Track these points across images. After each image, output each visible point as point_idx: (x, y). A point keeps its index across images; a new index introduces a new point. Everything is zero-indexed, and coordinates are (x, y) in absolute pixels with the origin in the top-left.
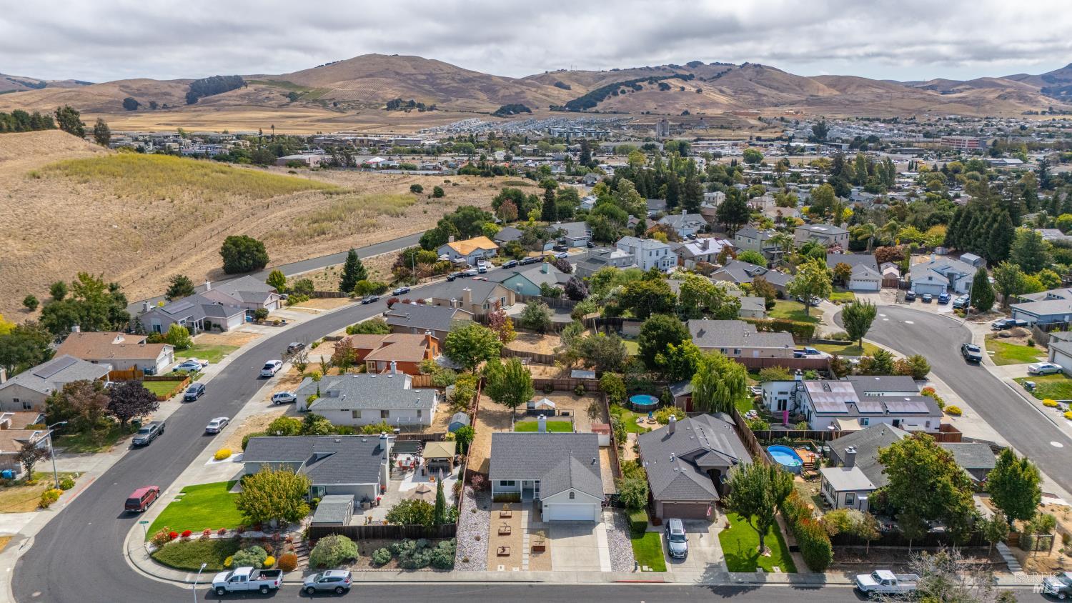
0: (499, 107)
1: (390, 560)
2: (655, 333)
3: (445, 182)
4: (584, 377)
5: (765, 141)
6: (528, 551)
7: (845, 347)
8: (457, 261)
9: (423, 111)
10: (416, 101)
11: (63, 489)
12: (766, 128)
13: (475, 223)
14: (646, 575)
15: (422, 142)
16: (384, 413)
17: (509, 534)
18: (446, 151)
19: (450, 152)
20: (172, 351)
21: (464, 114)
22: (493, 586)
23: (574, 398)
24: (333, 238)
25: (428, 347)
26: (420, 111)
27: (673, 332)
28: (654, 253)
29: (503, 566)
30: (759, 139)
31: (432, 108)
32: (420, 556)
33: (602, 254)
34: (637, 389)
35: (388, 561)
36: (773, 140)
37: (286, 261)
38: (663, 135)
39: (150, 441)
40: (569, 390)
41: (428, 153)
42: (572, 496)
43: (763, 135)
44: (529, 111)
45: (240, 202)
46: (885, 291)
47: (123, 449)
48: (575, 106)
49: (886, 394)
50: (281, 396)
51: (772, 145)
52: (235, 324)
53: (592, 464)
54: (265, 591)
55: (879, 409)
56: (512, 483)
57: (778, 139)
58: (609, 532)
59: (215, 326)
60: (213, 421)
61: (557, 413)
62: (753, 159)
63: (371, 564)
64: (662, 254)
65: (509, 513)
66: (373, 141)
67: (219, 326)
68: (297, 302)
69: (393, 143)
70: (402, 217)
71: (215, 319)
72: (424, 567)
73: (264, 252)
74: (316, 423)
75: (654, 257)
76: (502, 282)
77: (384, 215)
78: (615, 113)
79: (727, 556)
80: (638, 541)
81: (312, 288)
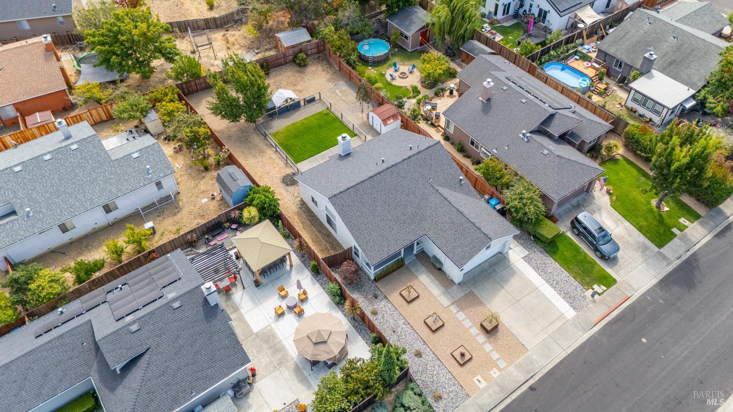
4: (297, 42)
6: (481, 338)
14: (607, 298)
16: (109, 208)
17: (443, 326)
23: (300, 72)
29: (479, 377)
40: (286, 63)
58: (527, 259)
61: (302, 103)
65: (411, 292)
74: (33, 286)
79: (640, 229)
80: (560, 257)
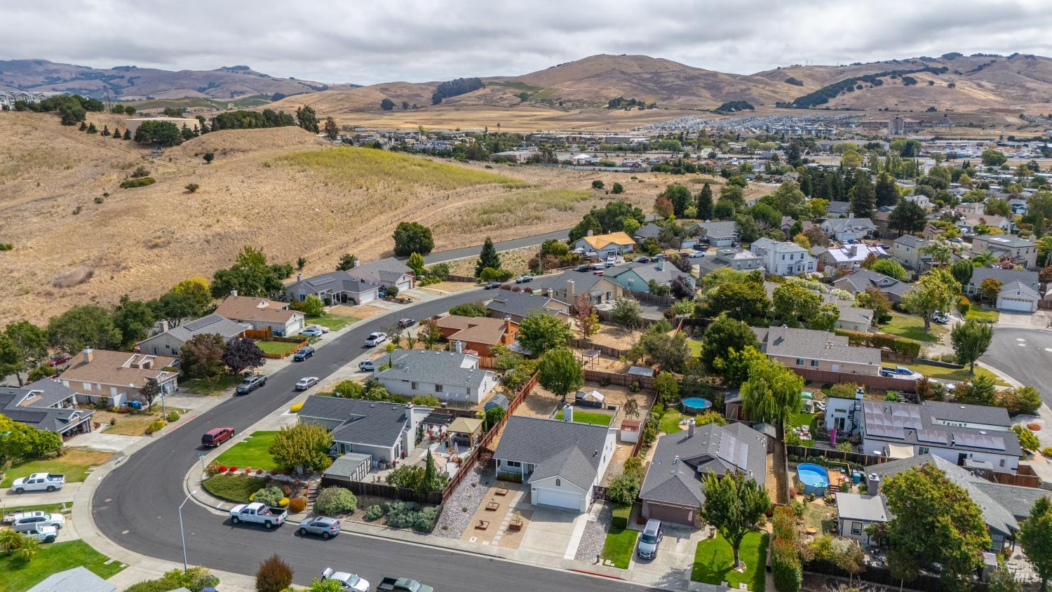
0: (720, 104)
1: (381, 517)
2: (717, 336)
3: (632, 178)
4: (641, 373)
5: (1020, 141)
6: (505, 528)
7: (954, 370)
8: (588, 254)
9: (643, 109)
10: (637, 99)
11: (169, 421)
12: (1027, 127)
13: (617, 219)
14: (606, 569)
15: (631, 140)
16: (438, 388)
18: (652, 149)
19: (656, 149)
20: (303, 317)
21: (684, 111)
22: (457, 554)
23: (628, 394)
24: (497, 229)
25: (507, 332)
26: (640, 109)
27: (736, 337)
28: (788, 257)
29: (476, 539)
30: (1011, 139)
31: (651, 107)
32: (404, 517)
33: (726, 255)
34: (696, 392)
35: (378, 517)
36: (1029, 140)
37: (450, 247)
38: (896, 133)
39: (250, 390)
40: (625, 386)
41: (633, 150)
42: (558, 483)
43: (1017, 135)
44: (752, 108)
45: (424, 192)
46: (1042, 313)
47: (228, 395)
48: (802, 103)
49: (969, 425)
50: (367, 363)
51: (1027, 146)
52: (367, 298)
53: (594, 456)
54: (268, 526)
55: (943, 439)
56: (518, 465)
57: (1035, 139)
58: (590, 523)
59: (350, 299)
60: (303, 379)
61: (603, 406)
62: (993, 160)
63: (364, 518)
64: (797, 258)
65: (504, 491)
66: (585, 138)
67: (353, 299)
68: (429, 283)
69: (603, 141)
70: (570, 212)
71: (351, 294)
72: (407, 527)
73: (429, 238)
74: (372, 389)
75: (788, 261)
76: (615, 277)
77: (554, 209)
78: (848, 109)
79: (696, 564)
80: (613, 536)
81: (447, 272)
